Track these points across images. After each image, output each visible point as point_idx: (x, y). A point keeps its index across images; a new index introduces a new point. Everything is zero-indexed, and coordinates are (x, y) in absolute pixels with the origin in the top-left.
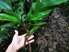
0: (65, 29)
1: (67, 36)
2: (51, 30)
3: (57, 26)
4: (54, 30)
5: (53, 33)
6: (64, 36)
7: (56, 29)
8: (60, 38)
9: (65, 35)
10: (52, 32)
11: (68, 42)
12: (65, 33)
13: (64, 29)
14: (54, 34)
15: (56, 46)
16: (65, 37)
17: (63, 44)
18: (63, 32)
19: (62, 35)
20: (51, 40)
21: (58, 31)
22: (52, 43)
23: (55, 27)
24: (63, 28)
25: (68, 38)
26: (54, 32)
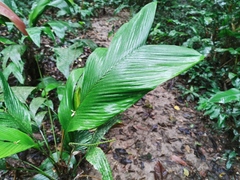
0: (168, 115)
1: (177, 136)
2: (131, 125)
3: (145, 107)
4: (139, 125)
5: (135, 134)
6: (170, 136)
7: (144, 120)
8: (159, 147)
9: (172, 133)
10: (134, 130)
11: (182, 154)
12: (170, 127)
13: (164, 113)
14: (140, 137)
15: (152, 175)
16: (174, 140)
17: (171, 164)
18: (163, 125)
19: (162, 134)
20: (135, 161)
21: (149, 125)
22: (139, 170)
23: (138, 113)
24: (161, 112)
25: (180, 140)
26: (139, 131)
